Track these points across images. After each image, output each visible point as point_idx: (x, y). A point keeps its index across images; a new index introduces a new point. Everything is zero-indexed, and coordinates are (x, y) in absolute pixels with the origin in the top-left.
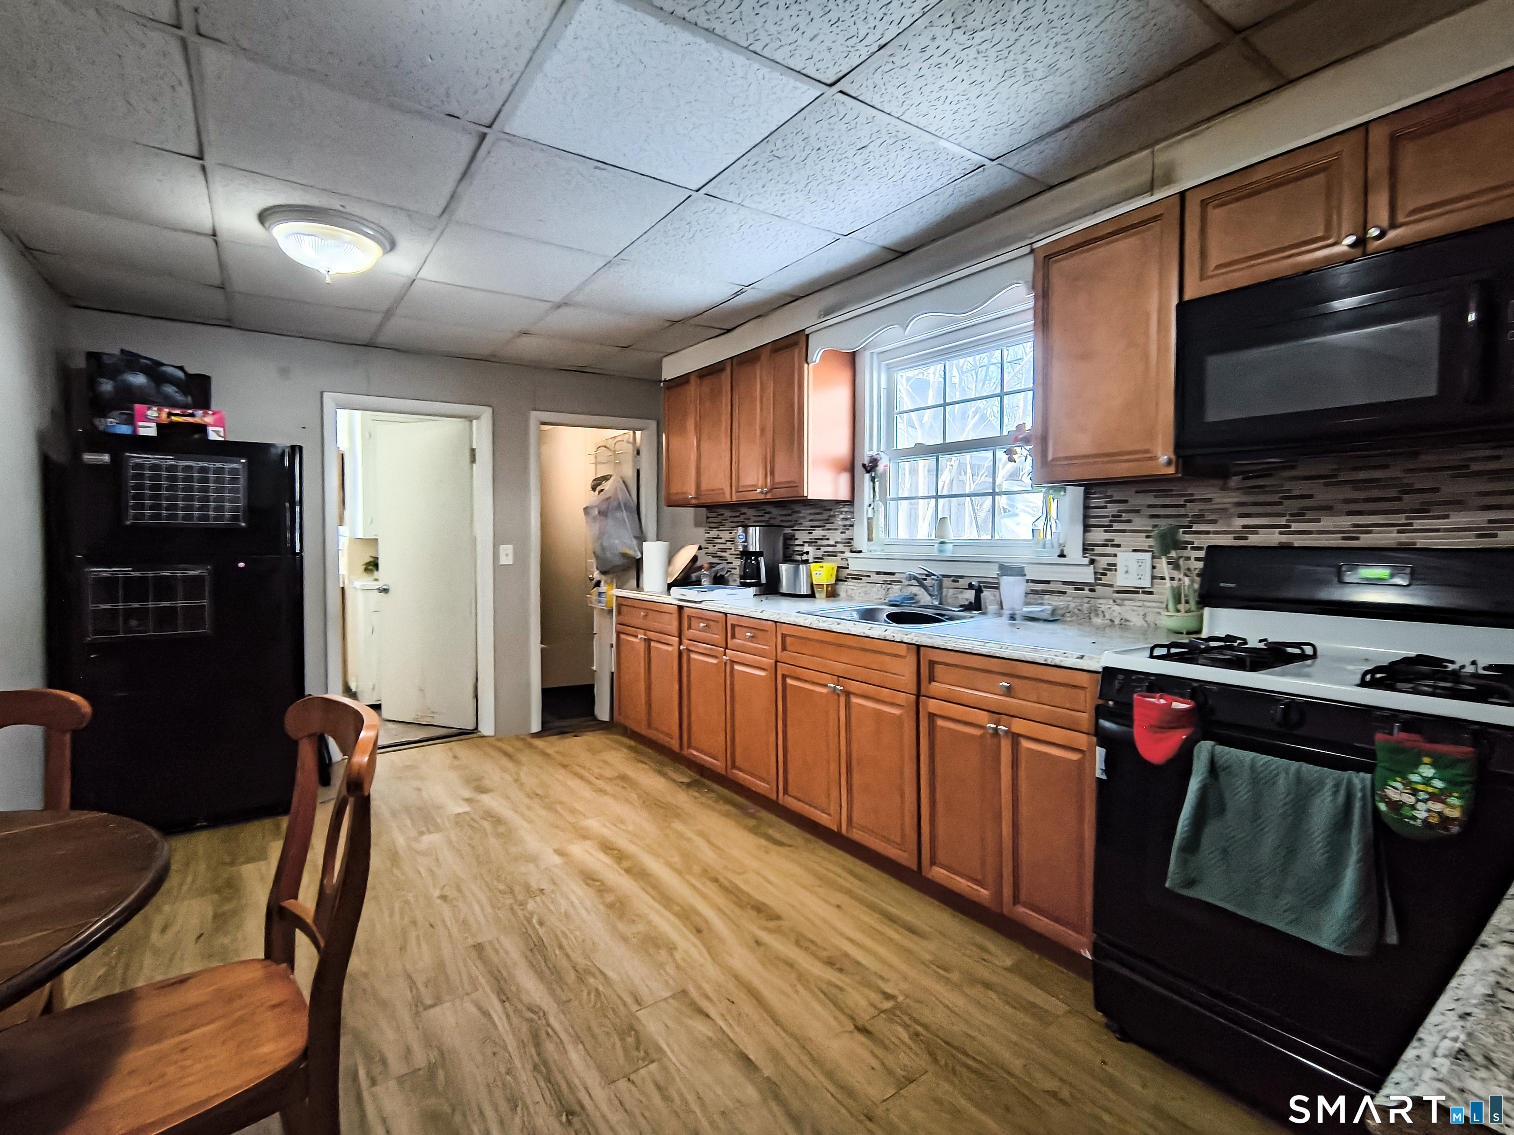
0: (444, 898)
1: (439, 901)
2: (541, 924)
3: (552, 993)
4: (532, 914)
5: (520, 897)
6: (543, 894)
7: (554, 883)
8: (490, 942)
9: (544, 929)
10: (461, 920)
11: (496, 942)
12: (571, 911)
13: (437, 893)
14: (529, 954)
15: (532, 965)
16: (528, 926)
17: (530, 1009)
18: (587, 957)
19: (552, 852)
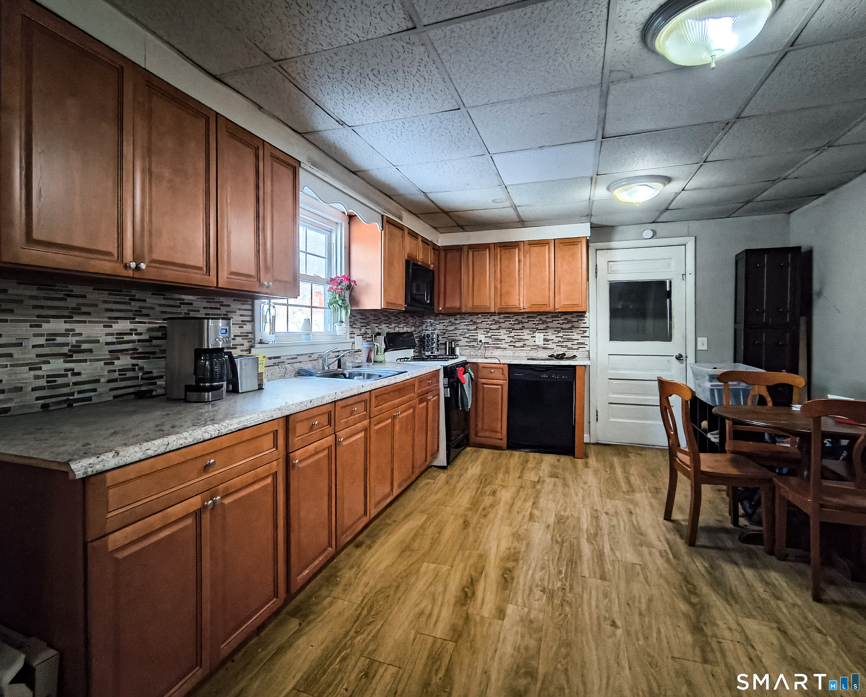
0: (614, 624)
1: (619, 623)
2: (560, 572)
3: (579, 544)
4: (561, 580)
5: (560, 594)
6: (544, 588)
7: (531, 590)
8: (595, 577)
9: (561, 569)
10: (607, 600)
11: (592, 576)
12: (538, 568)
13: (619, 632)
14: (578, 561)
15: (580, 556)
16: (569, 575)
17: (592, 543)
18: (552, 548)
19: (507, 619)
